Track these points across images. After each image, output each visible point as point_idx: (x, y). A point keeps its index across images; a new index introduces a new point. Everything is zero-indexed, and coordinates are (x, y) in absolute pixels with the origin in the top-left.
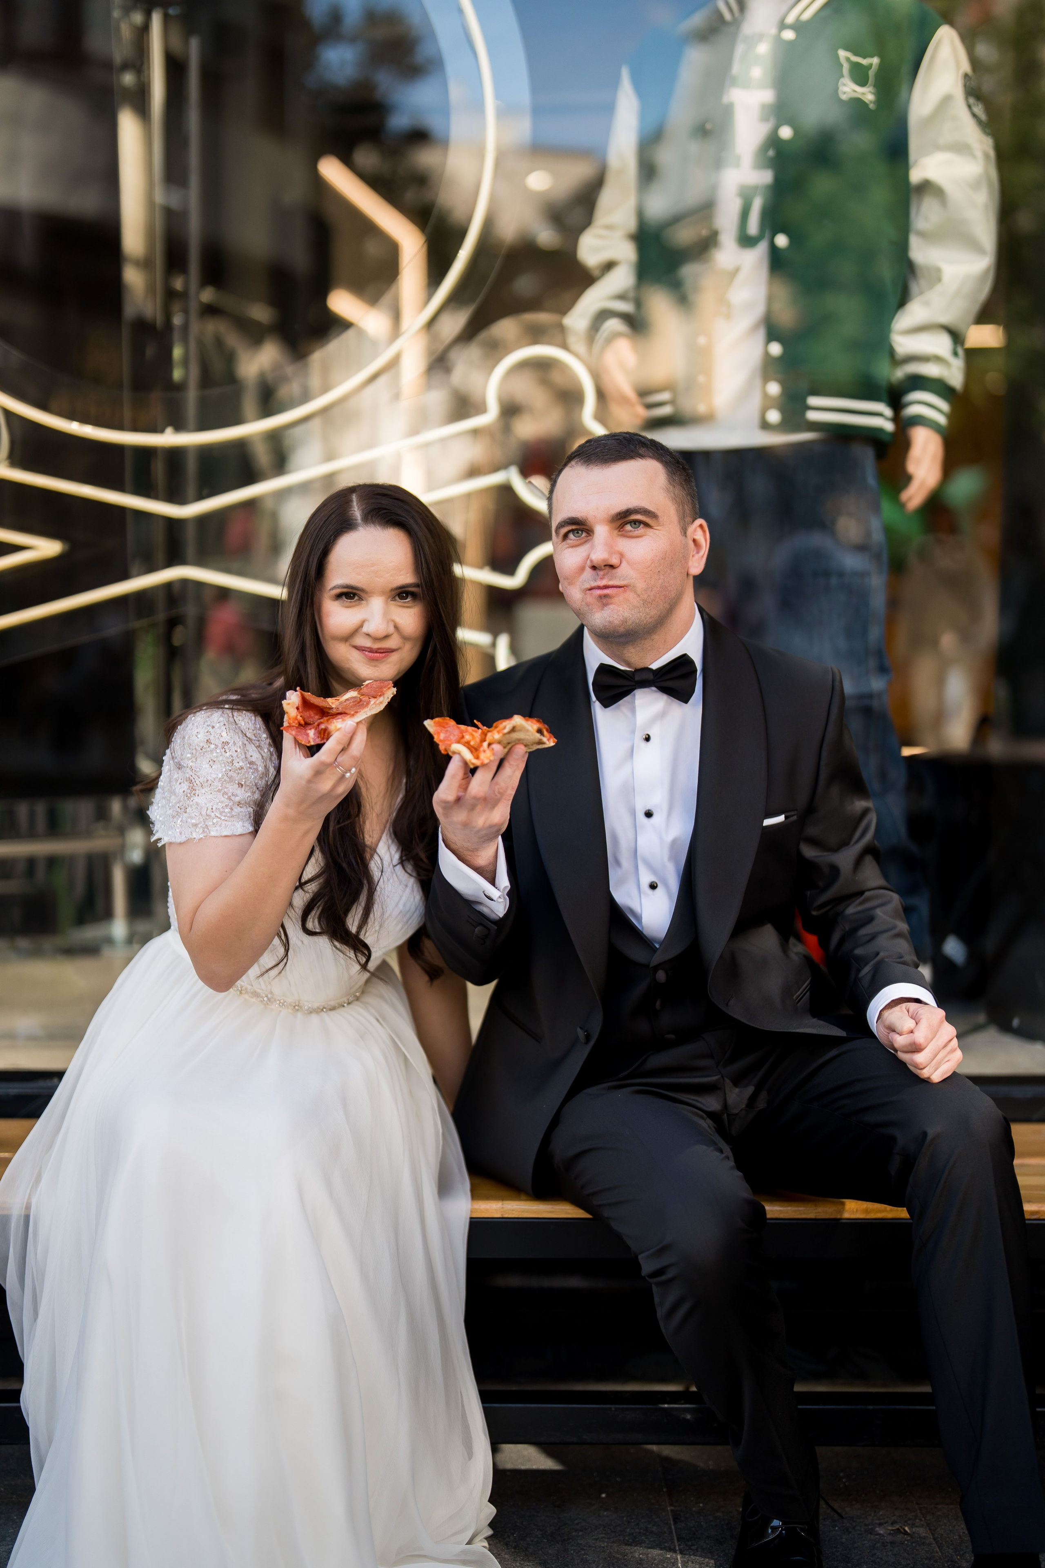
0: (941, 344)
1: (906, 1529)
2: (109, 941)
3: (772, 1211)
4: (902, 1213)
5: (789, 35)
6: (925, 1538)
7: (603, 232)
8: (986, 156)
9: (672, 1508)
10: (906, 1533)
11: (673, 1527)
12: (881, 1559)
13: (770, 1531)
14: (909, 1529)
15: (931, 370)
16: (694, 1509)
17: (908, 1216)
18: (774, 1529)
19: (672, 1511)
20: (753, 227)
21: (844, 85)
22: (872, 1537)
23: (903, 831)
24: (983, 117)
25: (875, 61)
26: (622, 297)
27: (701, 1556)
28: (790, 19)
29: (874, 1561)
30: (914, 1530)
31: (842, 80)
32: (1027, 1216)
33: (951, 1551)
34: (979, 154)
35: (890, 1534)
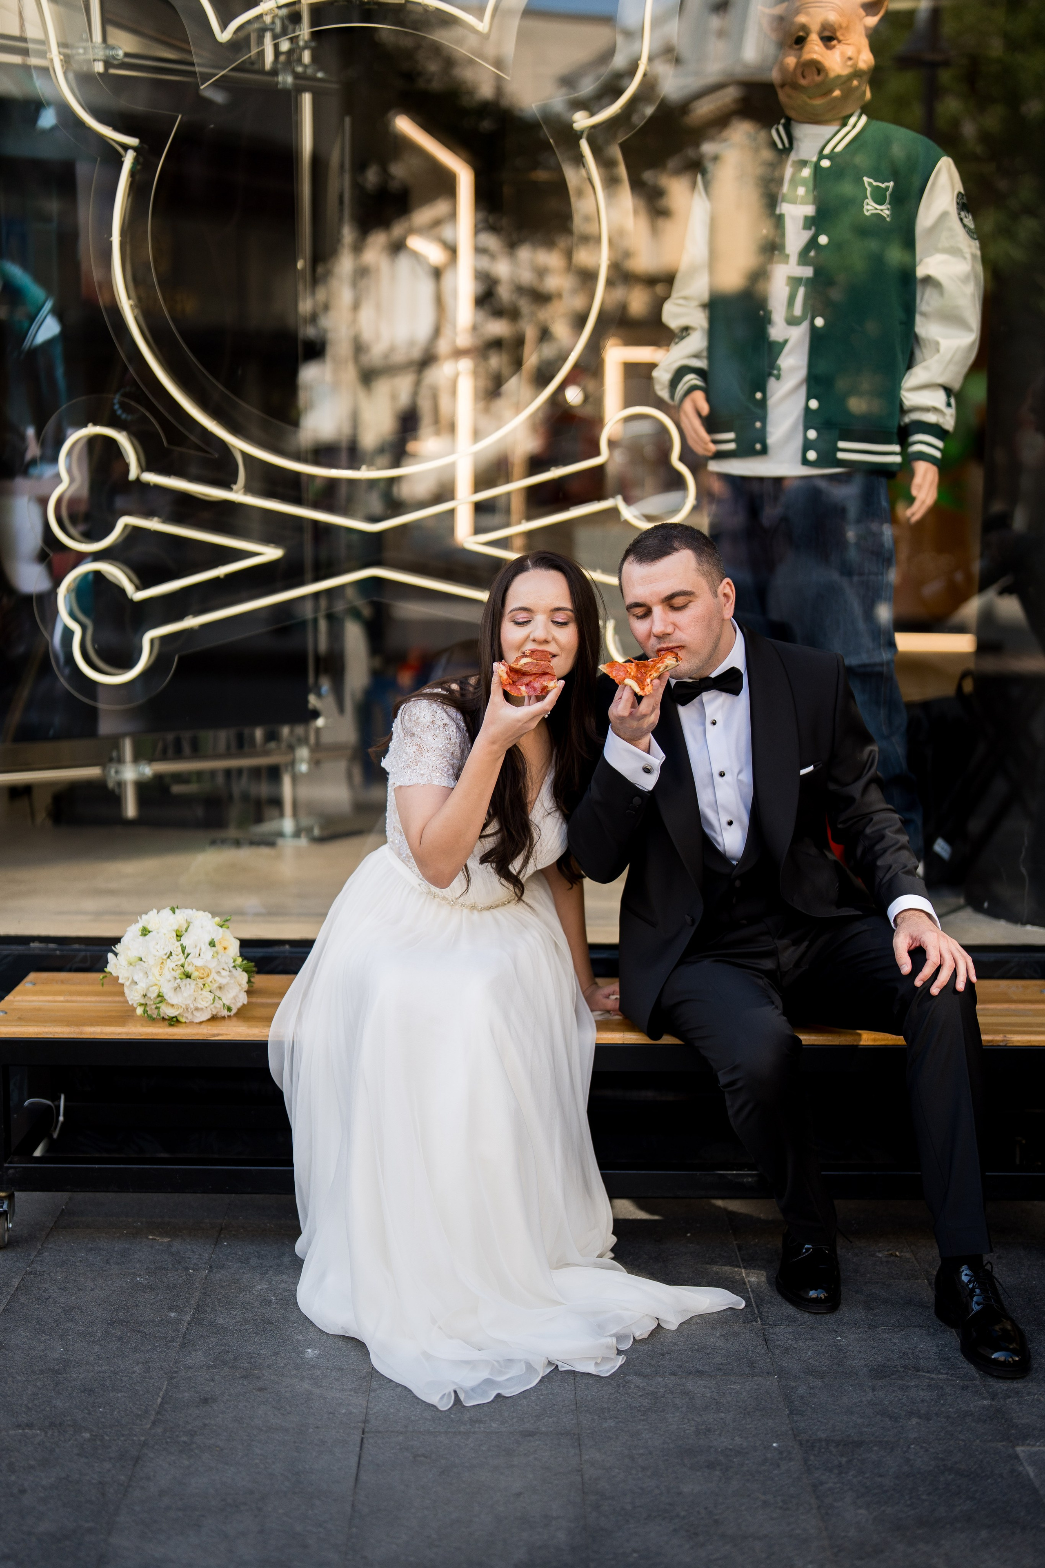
0: (938, 399)
1: (897, 1253)
2: (281, 834)
3: (805, 1040)
4: (899, 1040)
5: (826, 163)
6: (909, 1259)
7: (681, 302)
8: (974, 256)
9: (737, 1242)
10: (896, 1256)
11: (738, 1253)
12: (880, 1271)
13: (804, 1251)
14: (899, 1253)
15: (931, 418)
16: (752, 1243)
17: (904, 1043)
18: (807, 1250)
19: (737, 1244)
20: (798, 310)
21: (868, 204)
22: (874, 1259)
23: (904, 766)
24: (972, 225)
25: (891, 184)
26: (696, 356)
27: (758, 1270)
28: (827, 151)
29: (874, 1272)
30: (902, 1254)
31: (866, 201)
32: (984, 1043)
33: (926, 1266)
34: (968, 256)
35: (885, 1257)
